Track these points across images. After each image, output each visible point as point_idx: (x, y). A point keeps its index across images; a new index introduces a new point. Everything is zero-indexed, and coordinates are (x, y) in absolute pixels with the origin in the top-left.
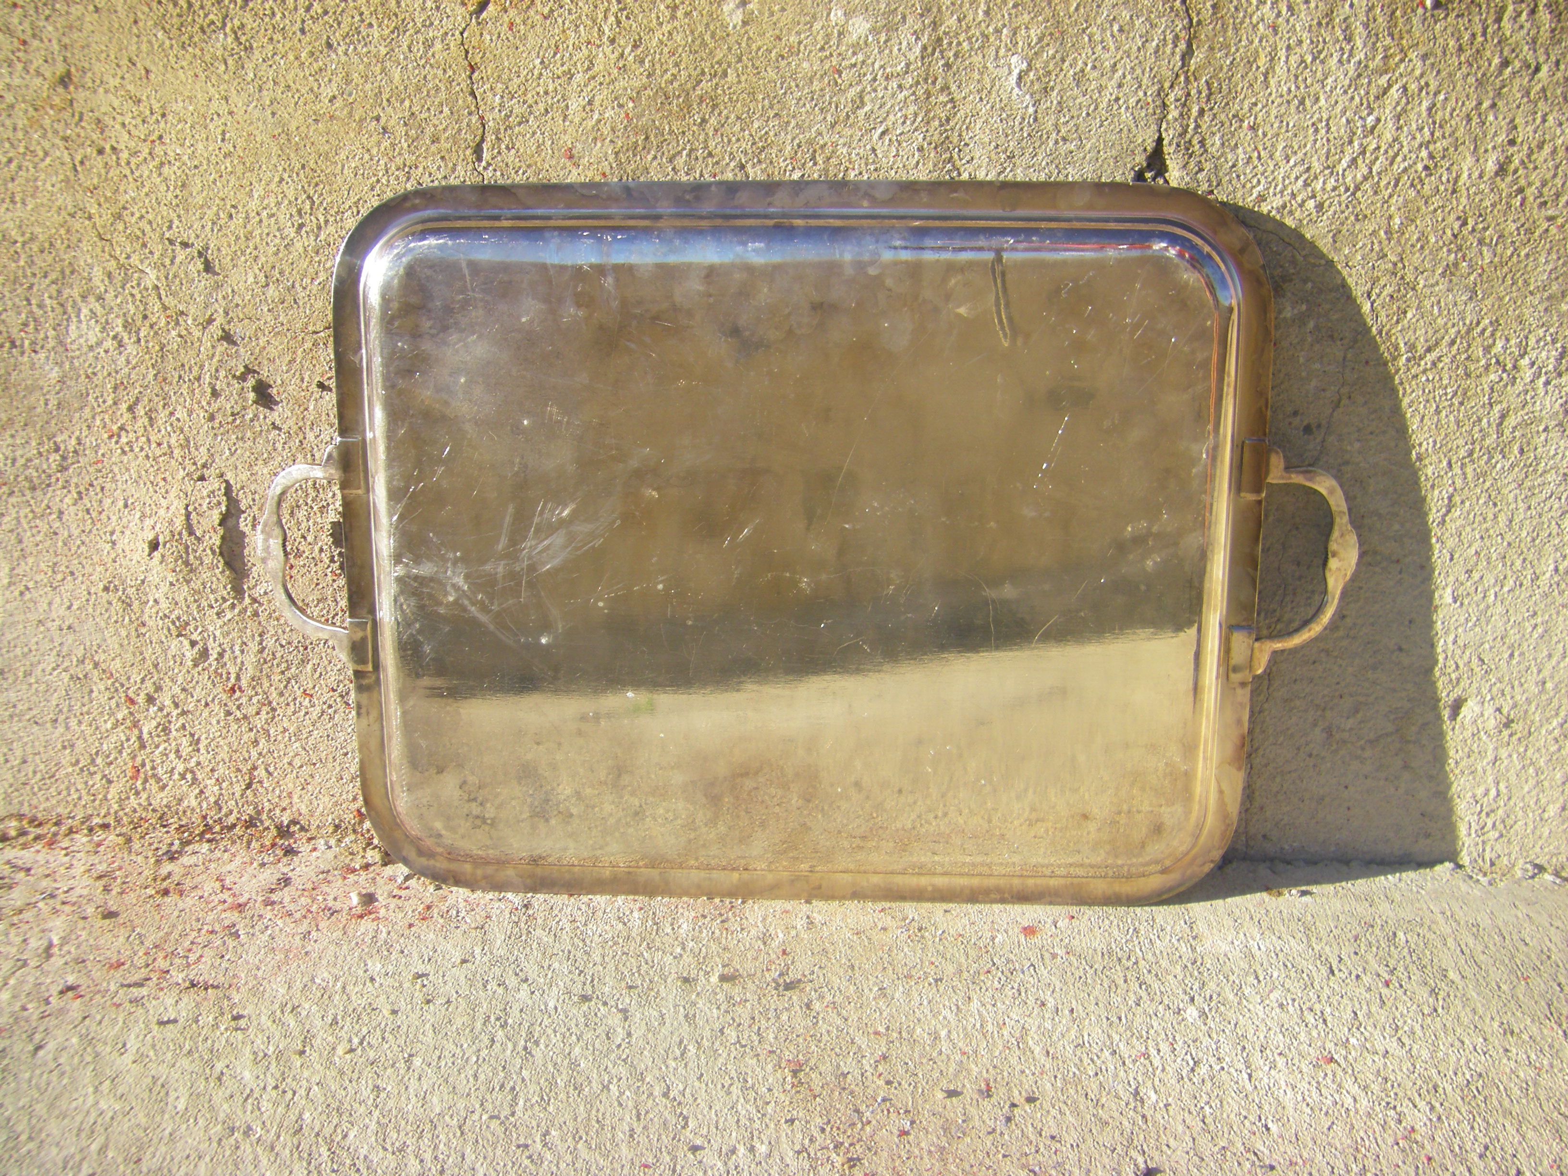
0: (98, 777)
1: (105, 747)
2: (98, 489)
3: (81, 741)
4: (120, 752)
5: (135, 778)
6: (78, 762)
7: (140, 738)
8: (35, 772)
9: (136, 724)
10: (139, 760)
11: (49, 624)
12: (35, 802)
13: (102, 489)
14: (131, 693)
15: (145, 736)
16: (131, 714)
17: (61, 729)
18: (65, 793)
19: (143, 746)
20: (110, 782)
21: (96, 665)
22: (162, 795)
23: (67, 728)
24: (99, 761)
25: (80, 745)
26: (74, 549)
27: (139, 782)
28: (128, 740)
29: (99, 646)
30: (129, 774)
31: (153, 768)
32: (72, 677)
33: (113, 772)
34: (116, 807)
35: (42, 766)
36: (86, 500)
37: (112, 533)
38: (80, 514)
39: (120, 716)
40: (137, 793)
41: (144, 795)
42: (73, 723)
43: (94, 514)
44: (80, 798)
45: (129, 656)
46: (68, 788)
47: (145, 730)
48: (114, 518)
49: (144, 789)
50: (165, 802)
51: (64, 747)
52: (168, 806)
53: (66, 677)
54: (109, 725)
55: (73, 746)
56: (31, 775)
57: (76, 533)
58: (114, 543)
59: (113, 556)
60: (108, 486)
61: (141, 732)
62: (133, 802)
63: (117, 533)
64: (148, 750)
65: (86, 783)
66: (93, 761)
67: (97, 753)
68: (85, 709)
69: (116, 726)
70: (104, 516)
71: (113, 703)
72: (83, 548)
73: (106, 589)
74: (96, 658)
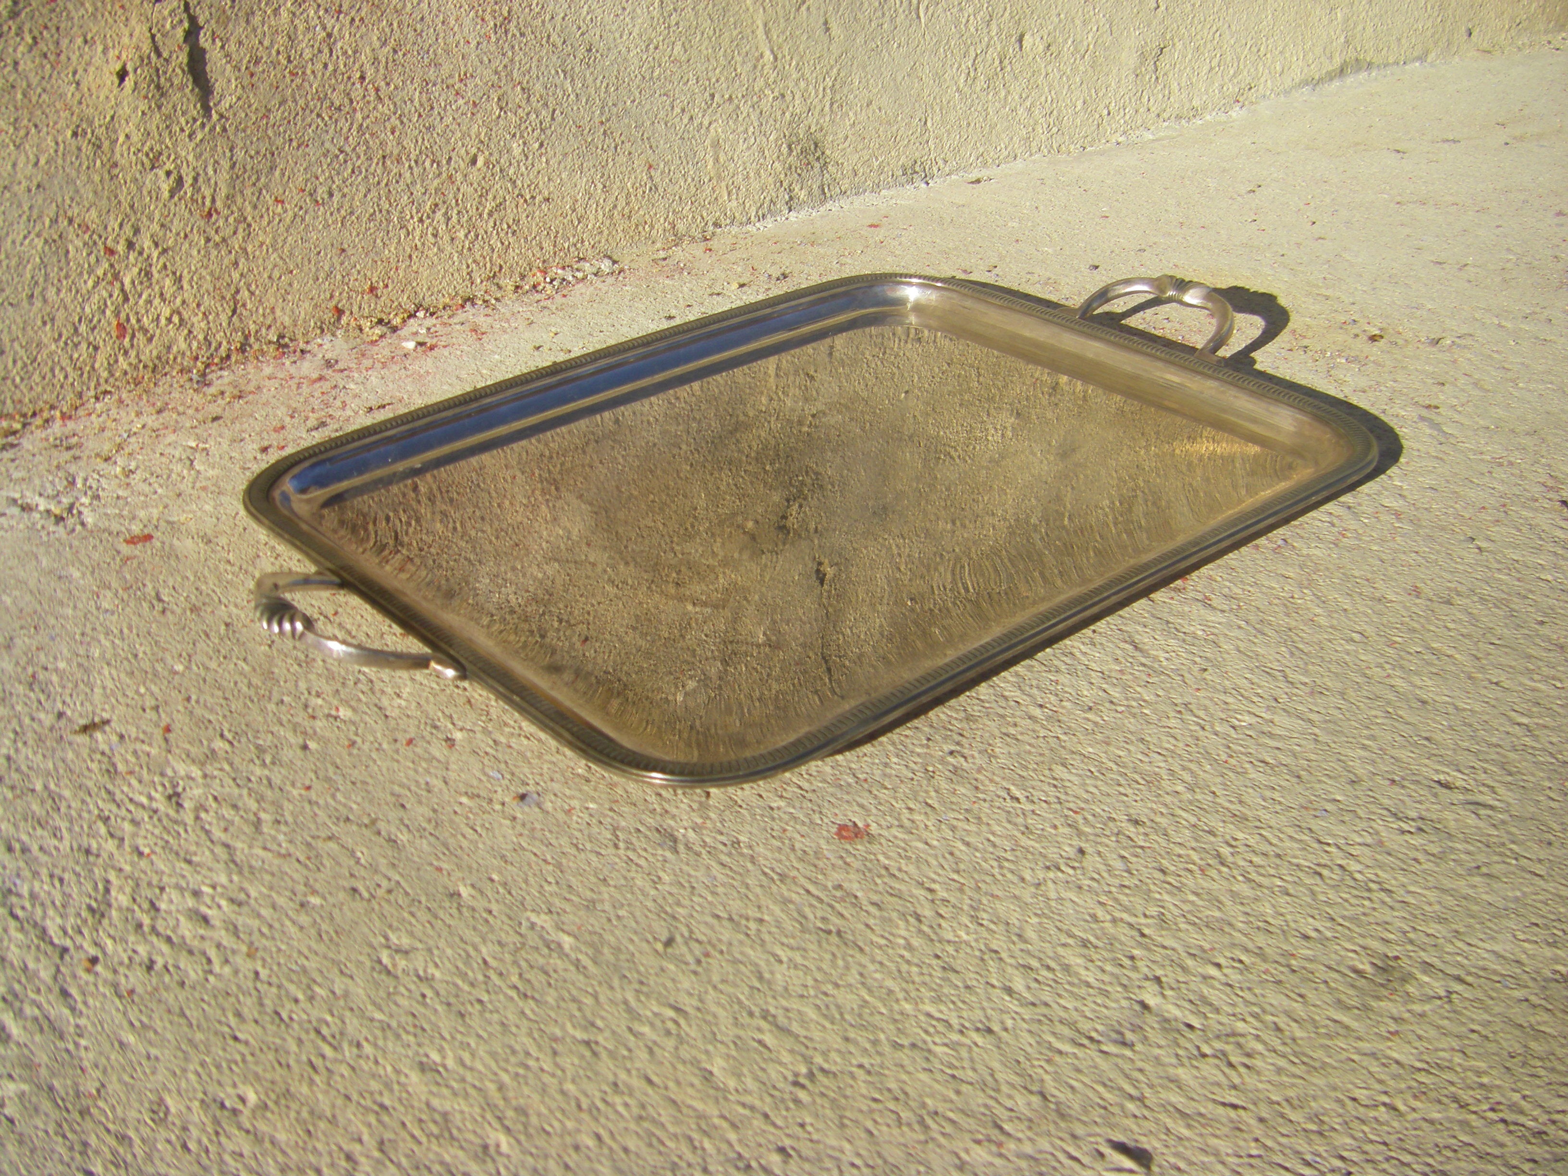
0: (84, 346)
1: (88, 310)
2: (54, 30)
3: (62, 310)
4: (104, 312)
5: (122, 334)
6: (60, 335)
7: (122, 290)
8: (15, 362)
9: (116, 276)
10: (123, 316)
11: (16, 188)
12: (18, 396)
13: (58, 29)
14: (109, 243)
15: (128, 286)
16: (112, 266)
17: (38, 304)
18: (49, 375)
19: (126, 299)
20: (96, 348)
21: (71, 221)
22: (150, 347)
23: (45, 301)
24: (83, 328)
25: (60, 315)
26: (34, 100)
27: (127, 339)
28: (111, 296)
29: (72, 199)
30: (114, 334)
31: (139, 321)
32: (46, 241)
33: (99, 337)
34: (105, 374)
35: (22, 352)
36: (42, 46)
37: (75, 73)
38: (37, 60)
39: (100, 272)
40: (126, 353)
41: (133, 354)
42: (51, 293)
43: (52, 58)
44: (66, 377)
45: (104, 202)
46: (52, 370)
47: (127, 281)
48: (74, 58)
49: (132, 346)
50: (155, 353)
51: (45, 323)
52: (159, 358)
53: (39, 243)
54: (90, 283)
55: (53, 320)
56: (10, 364)
57: (35, 81)
58: (78, 84)
59: (78, 96)
60: (62, 26)
61: (123, 284)
62: (123, 363)
63: (80, 71)
64: (132, 301)
65: (71, 358)
66: (76, 330)
67: (80, 321)
68: (63, 274)
69: (96, 284)
70: (63, 57)
71: (93, 259)
72: (45, 96)
73: (75, 134)
74: (70, 214)
